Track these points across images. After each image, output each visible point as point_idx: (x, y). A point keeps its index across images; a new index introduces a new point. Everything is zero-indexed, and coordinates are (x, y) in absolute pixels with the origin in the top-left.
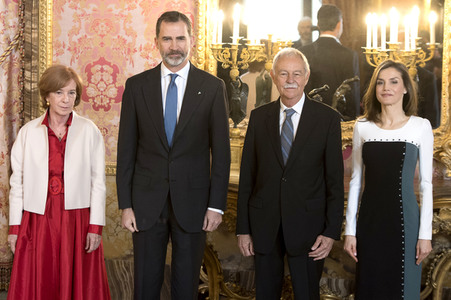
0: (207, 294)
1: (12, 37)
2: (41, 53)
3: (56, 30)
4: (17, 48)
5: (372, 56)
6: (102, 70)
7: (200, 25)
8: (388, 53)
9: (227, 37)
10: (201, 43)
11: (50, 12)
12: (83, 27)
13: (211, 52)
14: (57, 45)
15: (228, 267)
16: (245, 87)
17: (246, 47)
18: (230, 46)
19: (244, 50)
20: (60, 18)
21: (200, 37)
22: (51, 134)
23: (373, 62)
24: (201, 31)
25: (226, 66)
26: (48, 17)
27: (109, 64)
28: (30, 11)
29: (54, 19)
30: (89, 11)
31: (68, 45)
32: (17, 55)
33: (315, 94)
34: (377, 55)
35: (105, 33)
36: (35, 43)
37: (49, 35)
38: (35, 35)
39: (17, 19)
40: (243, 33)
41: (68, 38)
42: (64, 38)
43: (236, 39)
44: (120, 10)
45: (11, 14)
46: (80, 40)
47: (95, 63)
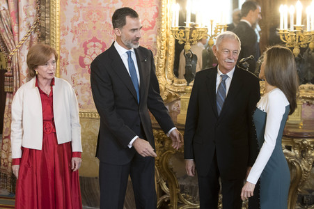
0: (169, 202)
1: (31, 23)
2: (52, 34)
3: (63, 18)
4: (35, 31)
5: (283, 35)
6: (95, 46)
7: (163, 14)
8: (295, 32)
9: (182, 22)
10: (164, 26)
11: (58, 6)
12: (81, 15)
13: (171, 33)
14: (63, 29)
15: (183, 183)
16: (195, 57)
17: (195, 29)
18: (184, 29)
19: (194, 31)
20: (65, 9)
21: (163, 22)
22: (41, 92)
23: (284, 39)
24: (164, 18)
25: (182, 43)
26: (57, 9)
27: (99, 41)
28: (44, 5)
29: (61, 11)
30: (85, 5)
31: (70, 28)
32: (35, 36)
33: (244, 62)
34: (287, 34)
35: (97, 20)
36: (47, 27)
37: (58, 21)
38: (47, 22)
39: (35, 11)
40: (193, 19)
41: (70, 23)
42: (68, 24)
43: (188, 23)
44: (107, 3)
45: (31, 7)
46: (79, 25)
47: (90, 41)
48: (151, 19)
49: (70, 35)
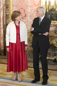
4: (5, 6)
14: (13, 5)
22: (16, 25)
27: (23, 9)
32: (5, 7)
38: (8, 3)
42: (14, 4)
46: (17, 4)
48: (38, 3)
49: (15, 7)
